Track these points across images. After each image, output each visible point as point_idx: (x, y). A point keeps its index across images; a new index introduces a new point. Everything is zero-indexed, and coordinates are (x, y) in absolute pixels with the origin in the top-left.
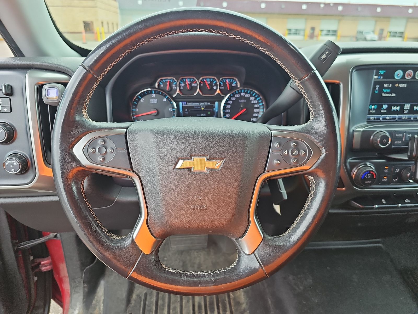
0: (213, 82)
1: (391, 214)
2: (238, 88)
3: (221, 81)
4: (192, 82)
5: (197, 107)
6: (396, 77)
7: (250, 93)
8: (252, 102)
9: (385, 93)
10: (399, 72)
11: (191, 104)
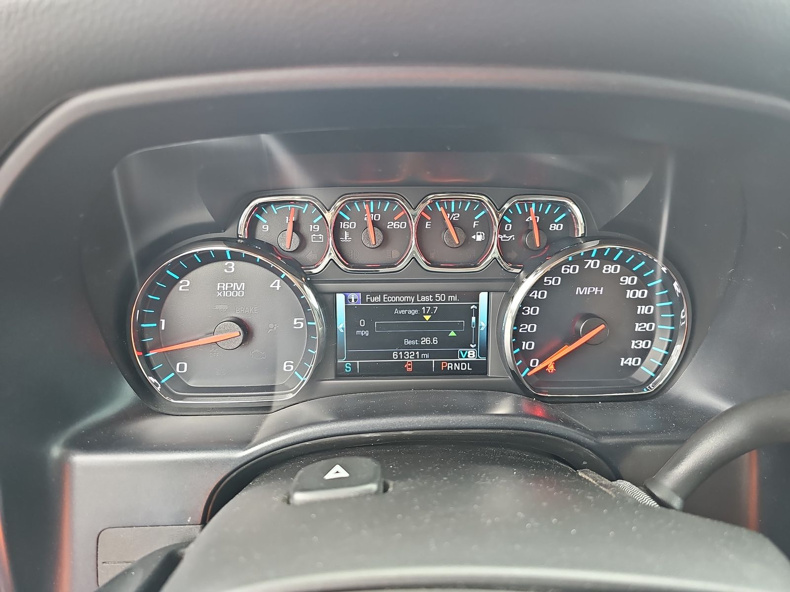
0: (472, 213)
2: (575, 244)
3: (507, 213)
4: (391, 216)
5: (403, 312)
7: (621, 261)
8: (629, 294)
11: (382, 302)
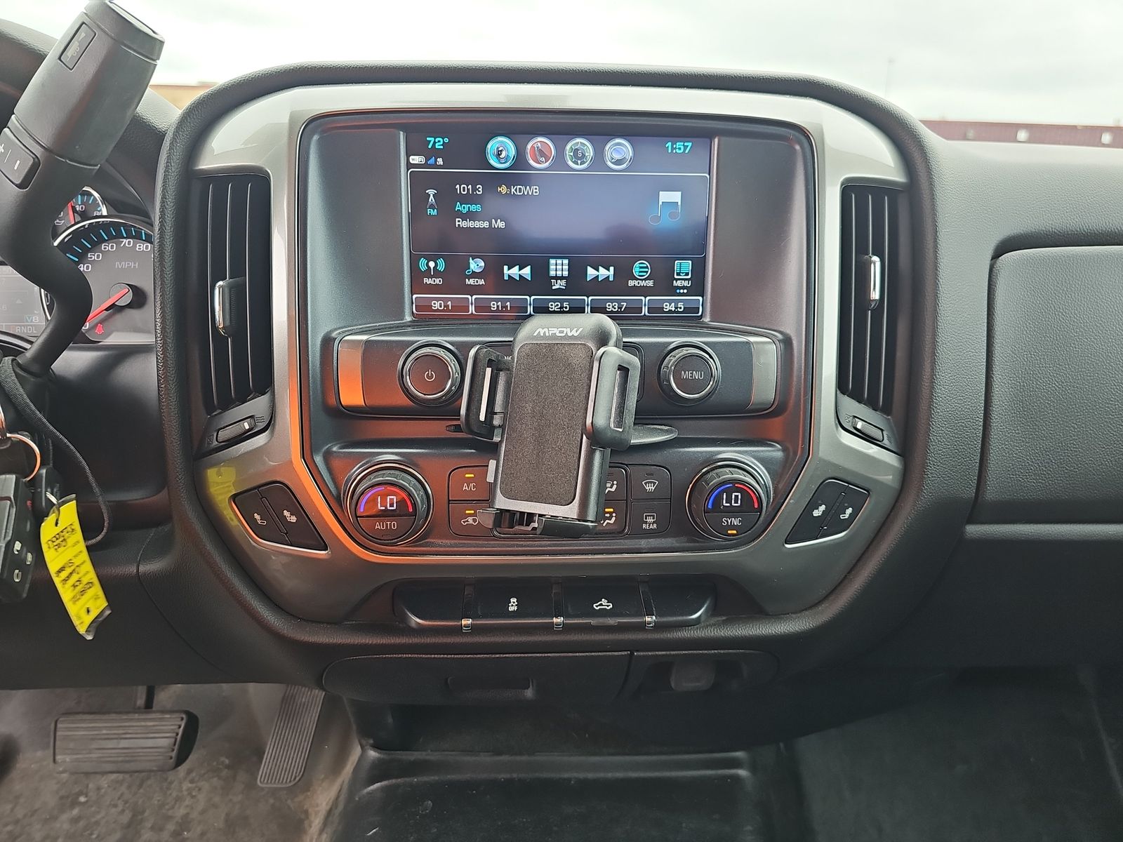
1: (575, 654)
6: (493, 162)
9: (464, 217)
10: (502, 142)
